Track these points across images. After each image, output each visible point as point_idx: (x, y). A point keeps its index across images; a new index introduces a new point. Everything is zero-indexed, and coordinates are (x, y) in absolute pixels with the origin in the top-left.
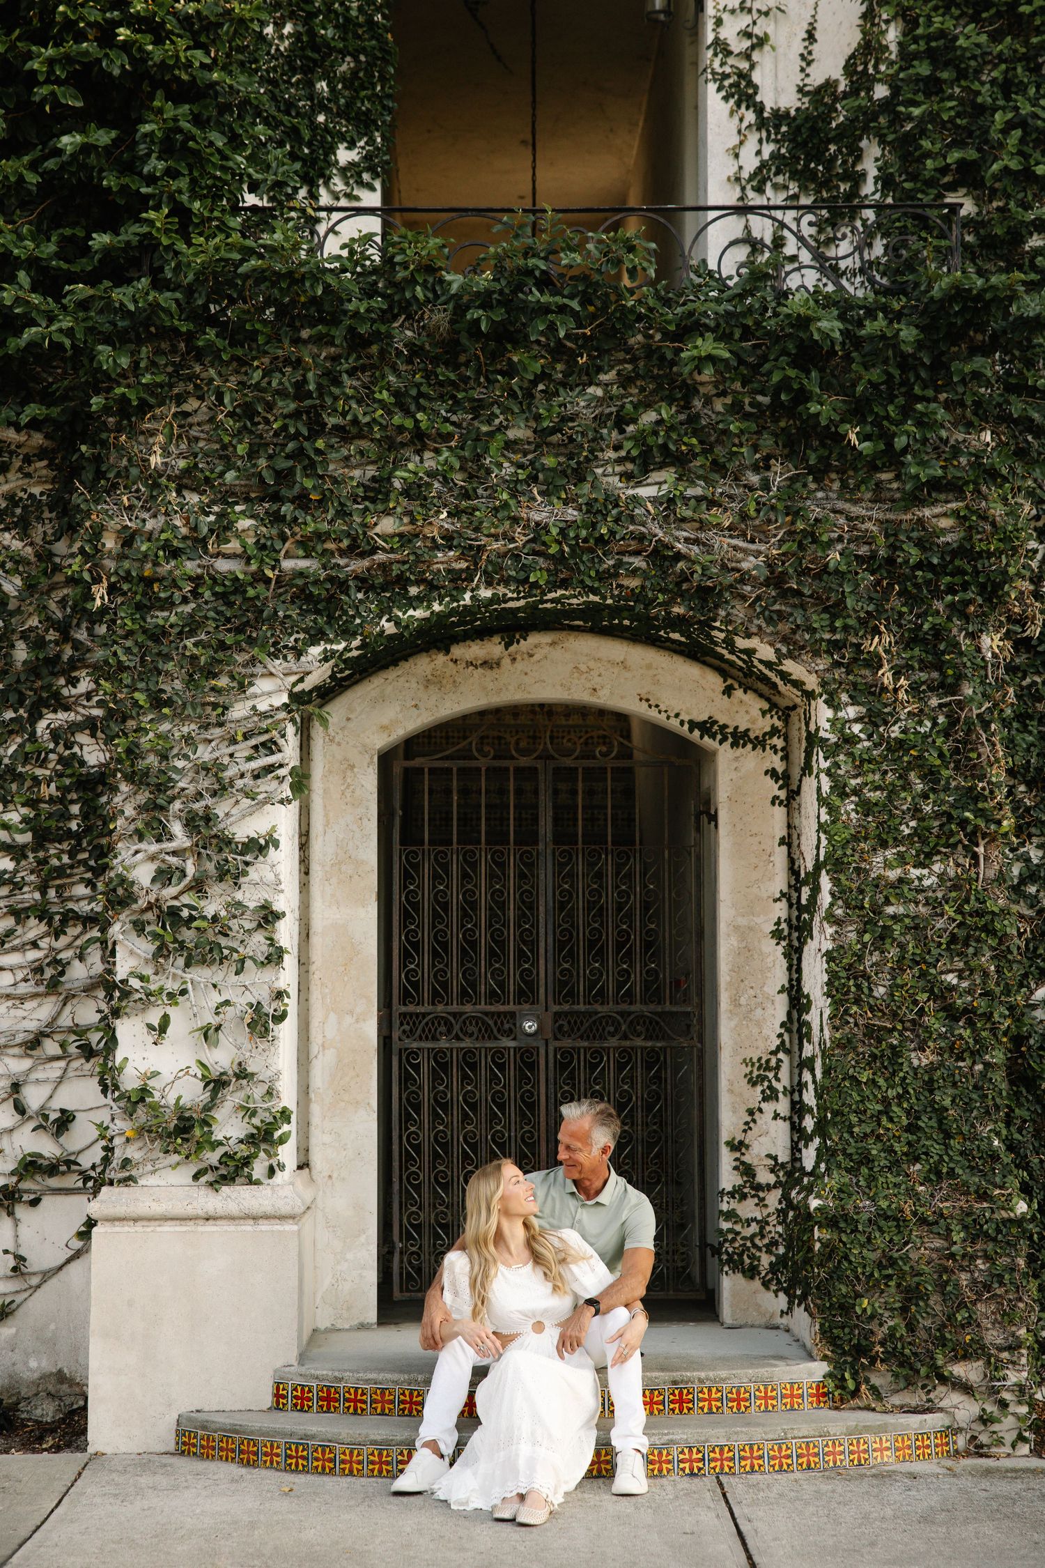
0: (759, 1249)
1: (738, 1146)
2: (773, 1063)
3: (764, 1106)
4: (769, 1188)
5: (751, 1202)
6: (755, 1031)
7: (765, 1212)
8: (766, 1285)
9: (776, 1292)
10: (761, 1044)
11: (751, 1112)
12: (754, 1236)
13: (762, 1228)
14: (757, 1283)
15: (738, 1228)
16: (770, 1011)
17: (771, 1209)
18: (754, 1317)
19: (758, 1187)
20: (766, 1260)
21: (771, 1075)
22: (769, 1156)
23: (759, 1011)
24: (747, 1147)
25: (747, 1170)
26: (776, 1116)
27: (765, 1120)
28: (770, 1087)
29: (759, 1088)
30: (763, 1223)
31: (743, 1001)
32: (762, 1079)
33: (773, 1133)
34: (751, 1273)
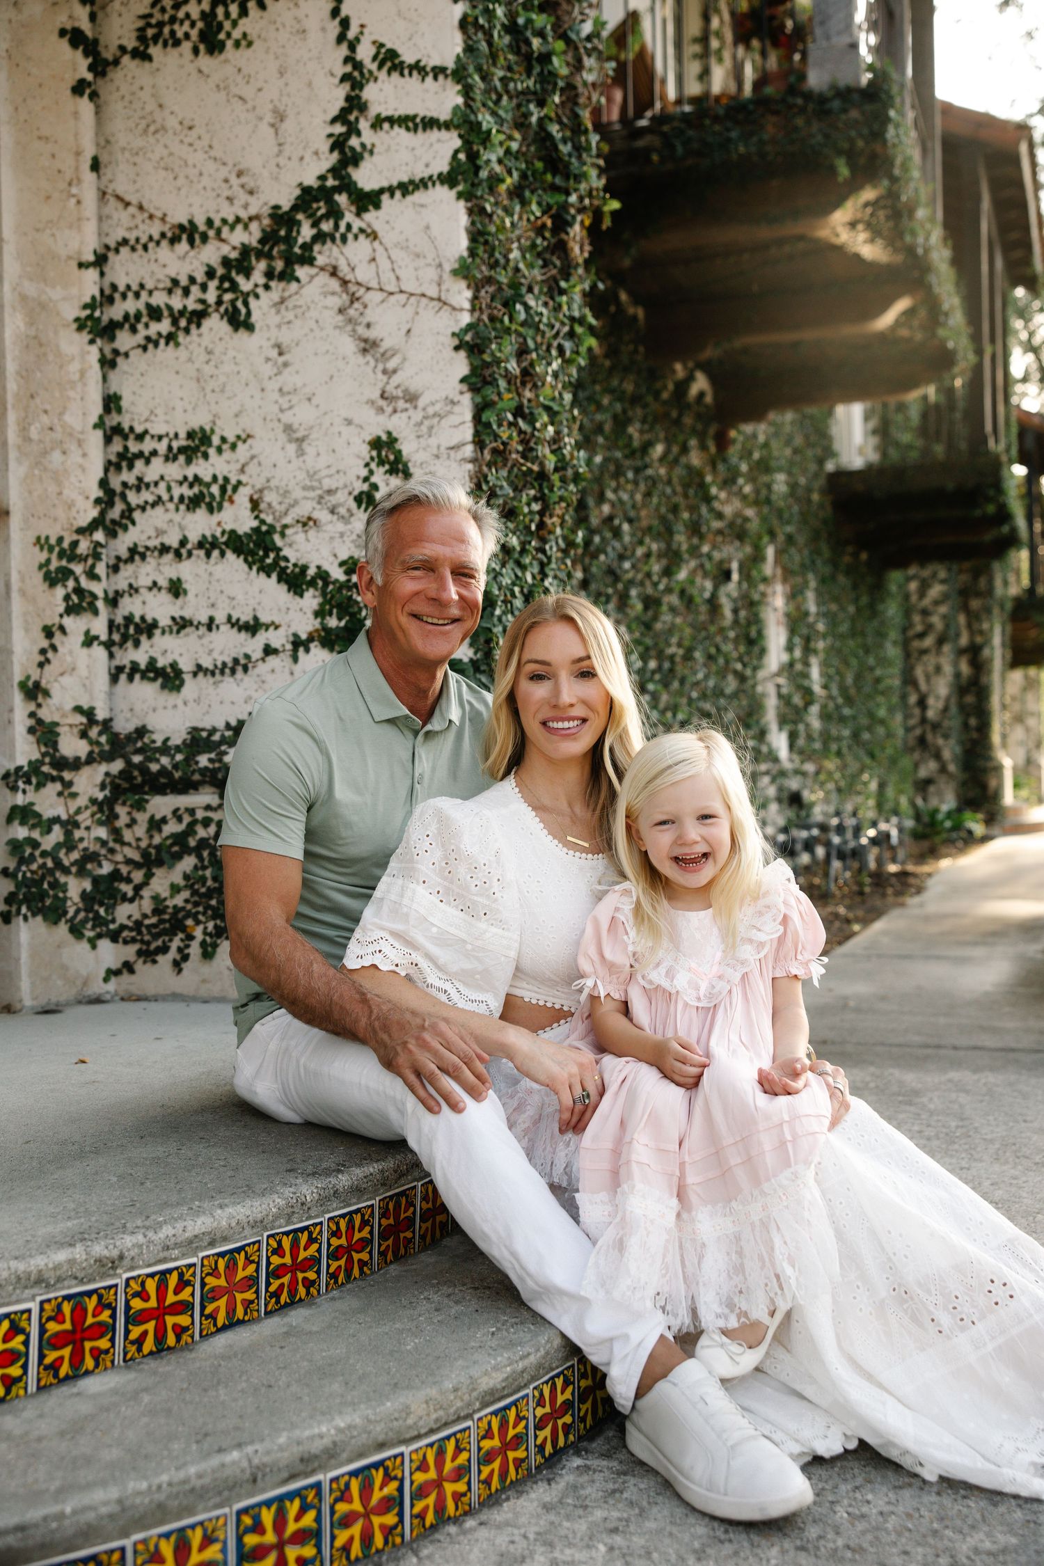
0: (66, 871)
1: (34, 691)
2: (84, 547)
3: (68, 622)
4: (76, 765)
5: (53, 788)
6: (52, 489)
7: (74, 805)
8: (76, 931)
9: (93, 943)
10: (60, 512)
11: (48, 632)
12: (58, 846)
13: (68, 834)
14: (63, 928)
15: (36, 834)
16: (75, 457)
17: (82, 801)
18: (60, 991)
19: (62, 764)
20: (75, 887)
21: (78, 569)
22: (78, 709)
23: (56, 456)
24: (47, 694)
25: (45, 732)
26: (89, 640)
27: (70, 645)
28: (79, 591)
29: (60, 592)
30: (70, 825)
31: (34, 433)
32: (65, 574)
33: (83, 671)
34: (54, 913)
